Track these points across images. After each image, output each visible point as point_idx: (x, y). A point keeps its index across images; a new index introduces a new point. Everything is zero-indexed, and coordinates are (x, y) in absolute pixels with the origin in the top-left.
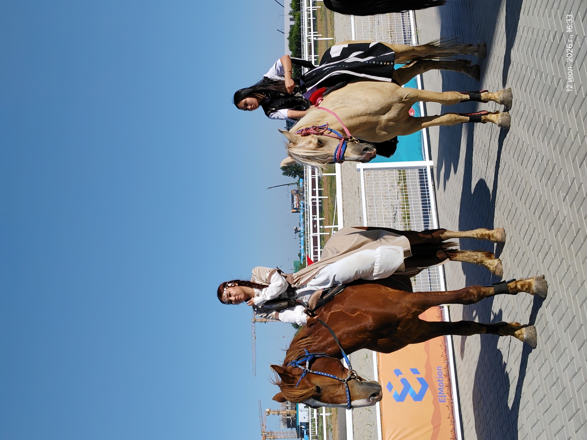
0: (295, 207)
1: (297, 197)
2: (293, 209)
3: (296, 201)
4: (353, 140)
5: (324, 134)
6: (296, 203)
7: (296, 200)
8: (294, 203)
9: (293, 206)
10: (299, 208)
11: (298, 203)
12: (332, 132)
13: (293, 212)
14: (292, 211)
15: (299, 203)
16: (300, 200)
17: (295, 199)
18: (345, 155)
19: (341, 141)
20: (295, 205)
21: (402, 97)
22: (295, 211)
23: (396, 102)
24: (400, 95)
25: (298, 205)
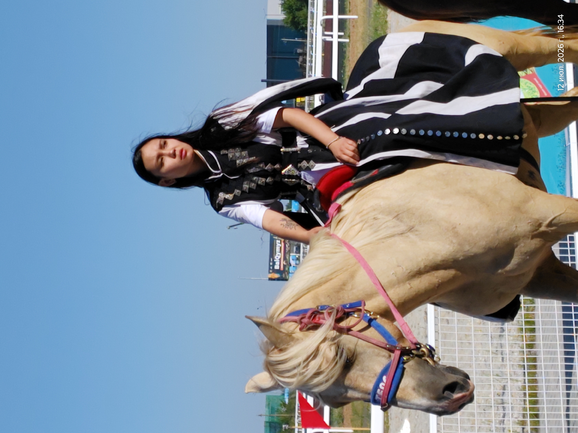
0: (277, 267)
1: (283, 244)
2: (271, 271)
3: (279, 254)
4: (421, 353)
5: (350, 333)
6: (279, 257)
7: (280, 252)
8: (276, 257)
9: (271, 264)
10: (287, 269)
11: (285, 259)
12: (372, 329)
13: (271, 279)
14: (270, 276)
15: (287, 258)
16: (290, 252)
17: (278, 249)
18: (399, 394)
19: (393, 355)
20: (277, 263)
21: (541, 222)
22: (277, 276)
23: (525, 236)
24: (536, 216)
25: (285, 264)
